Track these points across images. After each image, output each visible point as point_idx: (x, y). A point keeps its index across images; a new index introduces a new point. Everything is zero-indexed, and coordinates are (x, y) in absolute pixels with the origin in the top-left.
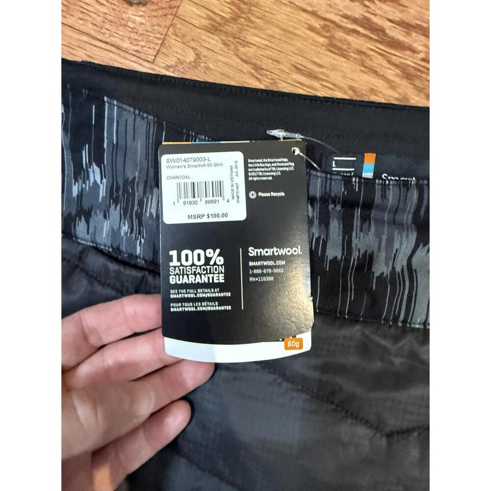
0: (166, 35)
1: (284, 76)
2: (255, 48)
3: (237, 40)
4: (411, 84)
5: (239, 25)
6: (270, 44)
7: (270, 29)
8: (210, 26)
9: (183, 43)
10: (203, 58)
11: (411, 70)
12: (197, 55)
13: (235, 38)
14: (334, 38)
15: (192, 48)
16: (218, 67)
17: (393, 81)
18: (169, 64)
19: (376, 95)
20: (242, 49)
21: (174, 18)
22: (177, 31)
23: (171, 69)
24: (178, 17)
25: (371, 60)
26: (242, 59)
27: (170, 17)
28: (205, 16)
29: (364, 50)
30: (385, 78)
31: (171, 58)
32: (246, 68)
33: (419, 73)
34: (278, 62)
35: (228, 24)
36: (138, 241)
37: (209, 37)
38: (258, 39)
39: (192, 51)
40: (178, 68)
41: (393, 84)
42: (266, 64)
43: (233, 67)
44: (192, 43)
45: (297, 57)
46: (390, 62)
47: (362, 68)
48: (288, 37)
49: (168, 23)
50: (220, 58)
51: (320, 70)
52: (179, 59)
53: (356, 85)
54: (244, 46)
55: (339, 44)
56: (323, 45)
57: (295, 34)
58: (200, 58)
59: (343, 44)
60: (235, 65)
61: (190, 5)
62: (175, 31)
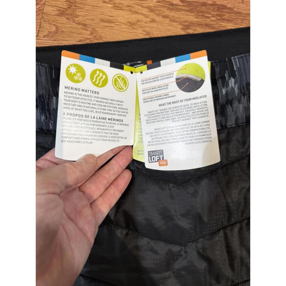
0: (41, 23)
1: (98, 25)
2: (81, 17)
3: (73, 16)
4: (154, 13)
5: (72, 10)
6: (87, 14)
7: (86, 7)
8: (59, 13)
9: (49, 24)
10: (60, 28)
11: (153, 8)
12: (56, 27)
13: (71, 15)
14: (116, 3)
15: (54, 25)
16: (67, 30)
17: (146, 15)
18: (45, 35)
19: (140, 22)
20: (76, 19)
21: (42, 15)
22: (45, 19)
23: (46, 37)
24: (44, 14)
25: (134, 8)
26: (77, 24)
27: (41, 15)
28: (56, 10)
29: (130, 5)
30: (142, 14)
31: (45, 32)
32: (80, 26)
33: (157, 8)
34: (93, 20)
35: (67, 10)
36: (50, 123)
37: (60, 18)
38: (82, 13)
39: (54, 26)
40: (49, 35)
41: (147, 15)
42: (88, 22)
43: (74, 28)
44: (53, 23)
45: (101, 15)
46: (142, 7)
47: (131, 13)
48: (95, 8)
49: (40, 17)
50: (67, 25)
51: (113, 18)
52: (49, 31)
53: (130, 20)
54: (76, 18)
55: (118, 5)
56: (111, 8)
57: (98, 6)
58: (58, 28)
59: (120, 5)
60: (75, 27)
61: (48, 7)
62: (44, 20)
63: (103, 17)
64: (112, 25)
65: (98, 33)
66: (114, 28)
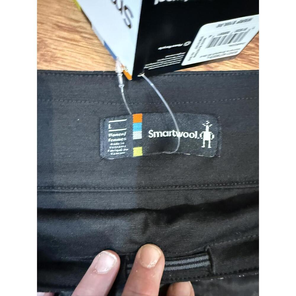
1: (49, 34)
45: (57, 16)
63: (60, 21)
64: (77, 37)
65: (48, 49)
66: (80, 44)
